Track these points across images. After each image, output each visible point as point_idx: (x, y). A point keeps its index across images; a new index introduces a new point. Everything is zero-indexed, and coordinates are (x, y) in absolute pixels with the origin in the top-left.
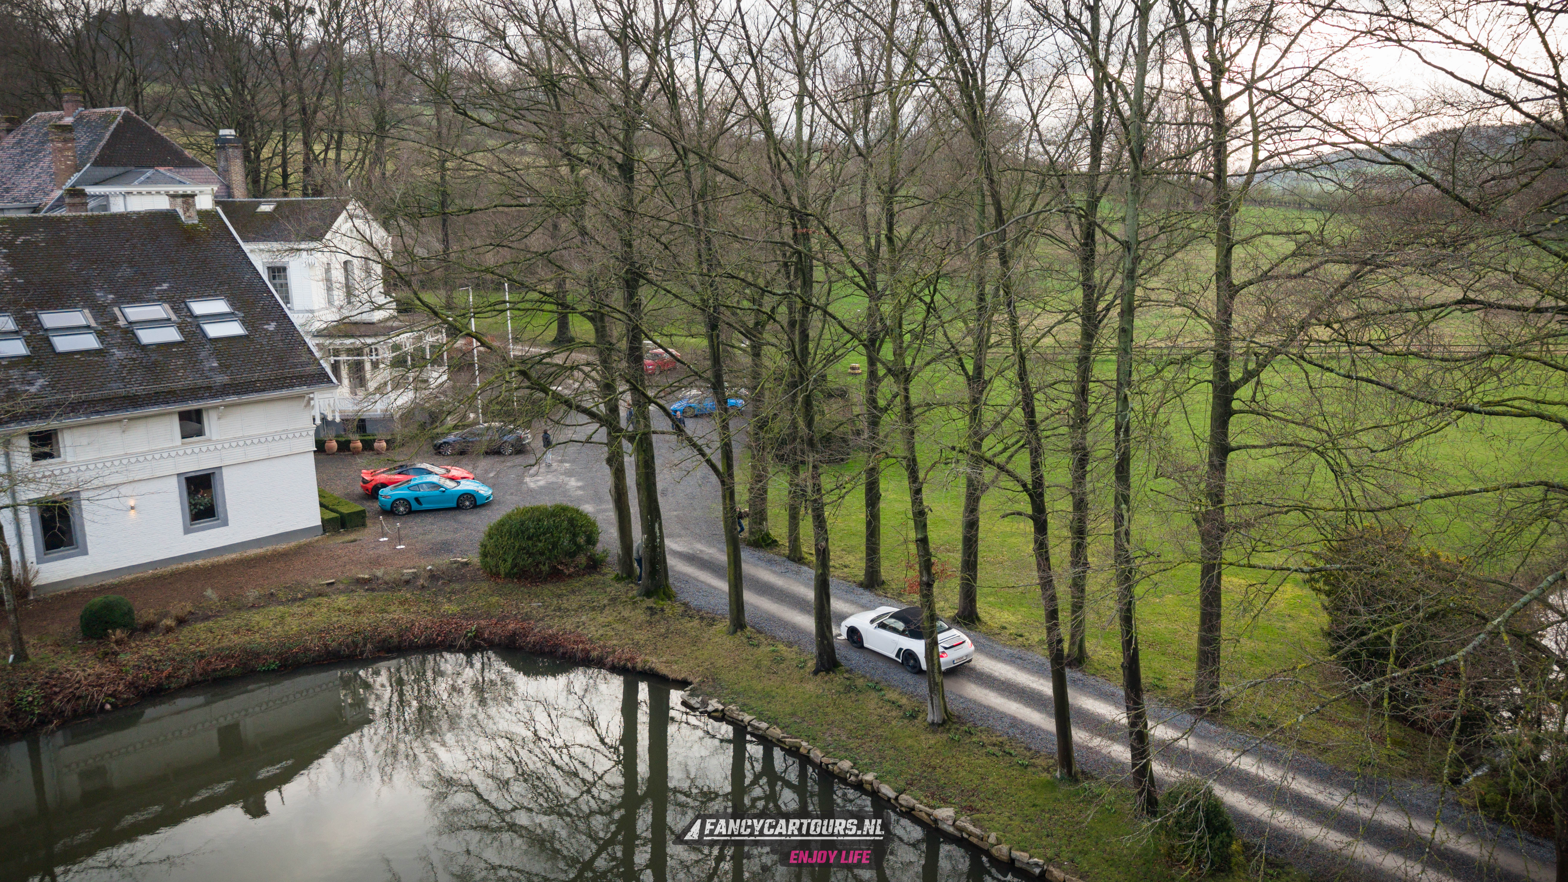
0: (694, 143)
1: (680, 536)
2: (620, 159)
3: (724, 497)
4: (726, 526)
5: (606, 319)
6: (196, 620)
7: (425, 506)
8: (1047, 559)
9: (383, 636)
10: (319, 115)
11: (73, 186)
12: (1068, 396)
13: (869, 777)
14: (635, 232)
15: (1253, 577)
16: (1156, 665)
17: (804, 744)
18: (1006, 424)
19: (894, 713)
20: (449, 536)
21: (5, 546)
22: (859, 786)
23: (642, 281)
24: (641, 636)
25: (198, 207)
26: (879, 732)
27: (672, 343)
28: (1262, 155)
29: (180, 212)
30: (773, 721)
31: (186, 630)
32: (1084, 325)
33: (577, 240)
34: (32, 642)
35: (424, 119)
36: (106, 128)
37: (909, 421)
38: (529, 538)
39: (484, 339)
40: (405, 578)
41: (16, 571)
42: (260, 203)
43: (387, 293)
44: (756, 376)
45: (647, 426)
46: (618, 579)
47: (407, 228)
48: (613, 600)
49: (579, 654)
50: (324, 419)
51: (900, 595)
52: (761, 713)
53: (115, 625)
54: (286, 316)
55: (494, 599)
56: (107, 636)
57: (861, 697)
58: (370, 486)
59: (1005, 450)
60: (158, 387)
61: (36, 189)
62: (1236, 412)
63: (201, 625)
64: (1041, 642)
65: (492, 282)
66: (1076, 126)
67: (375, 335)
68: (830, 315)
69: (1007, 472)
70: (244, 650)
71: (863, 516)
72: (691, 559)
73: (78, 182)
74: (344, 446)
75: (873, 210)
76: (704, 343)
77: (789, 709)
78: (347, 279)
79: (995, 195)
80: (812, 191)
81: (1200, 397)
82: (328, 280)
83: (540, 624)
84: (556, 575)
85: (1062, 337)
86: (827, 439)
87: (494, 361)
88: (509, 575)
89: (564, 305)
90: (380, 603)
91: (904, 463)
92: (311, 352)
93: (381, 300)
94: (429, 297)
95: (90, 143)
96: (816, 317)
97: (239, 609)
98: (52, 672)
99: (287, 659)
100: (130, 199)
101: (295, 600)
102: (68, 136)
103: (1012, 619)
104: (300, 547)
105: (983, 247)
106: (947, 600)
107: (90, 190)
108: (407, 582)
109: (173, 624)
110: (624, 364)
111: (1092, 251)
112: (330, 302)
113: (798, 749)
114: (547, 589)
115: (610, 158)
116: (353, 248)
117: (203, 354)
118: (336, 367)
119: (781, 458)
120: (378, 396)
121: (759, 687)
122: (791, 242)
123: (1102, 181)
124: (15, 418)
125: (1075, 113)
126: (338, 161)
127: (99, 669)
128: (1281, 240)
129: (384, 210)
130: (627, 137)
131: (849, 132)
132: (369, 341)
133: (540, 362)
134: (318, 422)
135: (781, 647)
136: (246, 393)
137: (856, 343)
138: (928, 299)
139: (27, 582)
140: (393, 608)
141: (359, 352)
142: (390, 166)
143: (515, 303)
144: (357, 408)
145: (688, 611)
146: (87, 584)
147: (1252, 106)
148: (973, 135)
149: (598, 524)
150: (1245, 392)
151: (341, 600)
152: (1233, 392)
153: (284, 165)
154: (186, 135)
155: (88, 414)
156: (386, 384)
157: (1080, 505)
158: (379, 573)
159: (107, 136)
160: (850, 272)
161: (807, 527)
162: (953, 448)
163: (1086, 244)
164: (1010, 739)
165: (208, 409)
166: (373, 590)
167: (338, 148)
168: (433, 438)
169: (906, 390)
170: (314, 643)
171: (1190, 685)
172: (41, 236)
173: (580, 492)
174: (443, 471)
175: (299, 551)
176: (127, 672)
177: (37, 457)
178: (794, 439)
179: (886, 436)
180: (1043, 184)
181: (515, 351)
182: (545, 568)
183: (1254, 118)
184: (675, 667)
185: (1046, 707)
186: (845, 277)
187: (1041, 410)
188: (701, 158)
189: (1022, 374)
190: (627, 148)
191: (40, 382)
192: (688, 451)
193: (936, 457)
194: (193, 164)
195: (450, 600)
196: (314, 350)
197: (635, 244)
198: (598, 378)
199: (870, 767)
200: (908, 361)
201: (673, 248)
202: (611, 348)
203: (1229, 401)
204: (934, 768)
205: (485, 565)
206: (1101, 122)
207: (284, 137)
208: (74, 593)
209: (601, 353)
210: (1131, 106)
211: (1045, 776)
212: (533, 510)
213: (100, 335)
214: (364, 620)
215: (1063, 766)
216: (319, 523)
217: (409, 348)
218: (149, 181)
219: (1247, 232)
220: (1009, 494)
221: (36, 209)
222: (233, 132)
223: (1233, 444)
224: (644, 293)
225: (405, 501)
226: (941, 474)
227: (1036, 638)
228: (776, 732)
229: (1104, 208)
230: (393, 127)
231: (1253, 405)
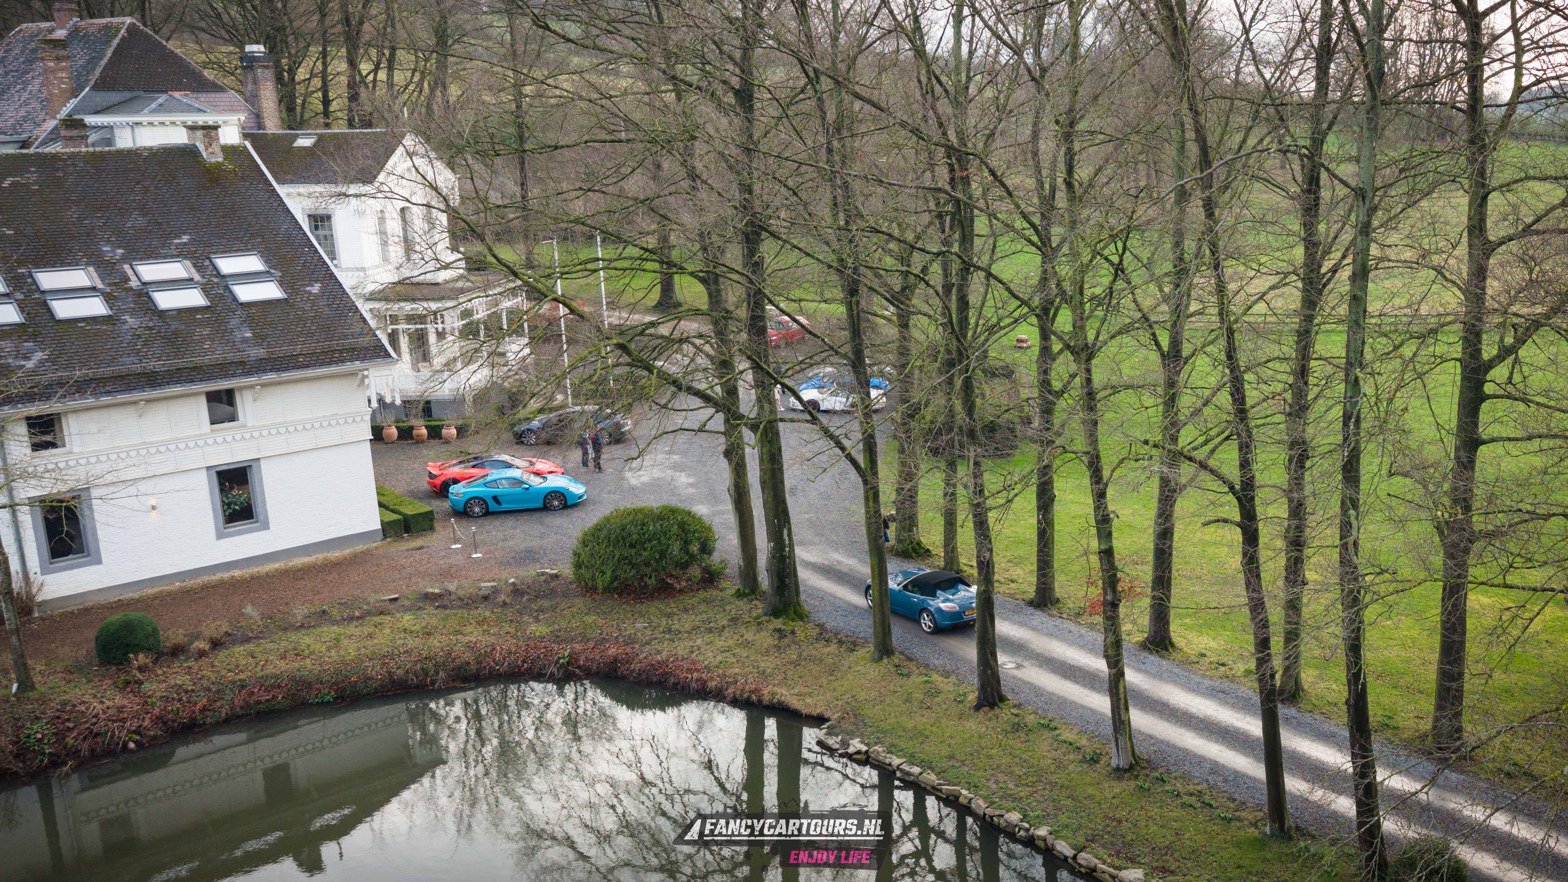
0: (827, 64)
1: (812, 543)
2: (735, 82)
3: (867, 498)
4: (869, 533)
5: (721, 280)
6: (234, 643)
7: (505, 507)
8: (1258, 576)
9: (458, 662)
10: (366, 26)
11: (70, 115)
12: (1284, 377)
13: (1042, 832)
14: (756, 174)
15: (1507, 599)
16: (1385, 700)
17: (964, 792)
18: (1208, 411)
19: (1072, 757)
20: (535, 543)
21: (3, 554)
22: (1030, 842)
23: (764, 235)
24: (768, 664)
25: (223, 141)
26: (1053, 778)
27: (801, 311)
28: (1527, 80)
29: (201, 147)
30: (926, 765)
31: (222, 654)
32: (1305, 290)
33: (685, 184)
34: (39, 668)
35: (494, 32)
36: (108, 43)
37: (1091, 408)
38: (632, 546)
39: (574, 304)
40: (483, 592)
41: (17, 584)
42: (296, 136)
43: (454, 249)
44: (904, 352)
45: (773, 411)
46: (739, 595)
47: (477, 167)
48: (734, 620)
49: (694, 685)
50: (381, 400)
51: (1078, 615)
52: (912, 756)
53: (137, 649)
54: (332, 276)
55: (590, 619)
56: (128, 661)
57: (1031, 737)
58: (438, 482)
59: (1206, 442)
60: (180, 362)
61: (25, 119)
62: (1489, 397)
63: (239, 649)
64: (1248, 672)
65: (583, 234)
66: (1298, 42)
67: (441, 299)
68: (996, 278)
69: (1212, 471)
70: (293, 678)
71: (1034, 521)
72: (829, 572)
73: (75, 110)
74: (406, 434)
75: (1047, 146)
76: (840, 310)
77: (945, 752)
78: (405, 230)
79: (1199, 130)
80: (971, 122)
81: (1443, 378)
82: (382, 233)
83: (647, 649)
84: (664, 590)
85: (1278, 303)
86: (991, 428)
87: (585, 332)
88: (608, 590)
89: (670, 264)
90: (454, 623)
91: (1085, 459)
92: (364, 320)
93: (449, 257)
94: (507, 253)
95: (89, 62)
96: (977, 279)
97: (285, 629)
98: (64, 704)
99: (344, 689)
100: (139, 131)
101: (351, 619)
102: (62, 53)
103: (1213, 644)
104: (355, 556)
105: (1183, 195)
106: (1134, 622)
107: (91, 120)
108: (486, 598)
109: (207, 647)
110: (744, 336)
111: (1317, 198)
112: (386, 260)
113: (957, 798)
114: (654, 608)
115: (725, 82)
116: (413, 193)
117: (234, 322)
118: (393, 338)
119: (935, 452)
120: (447, 374)
121: (910, 725)
122: (948, 188)
123: (1329, 110)
124: (10, 400)
125: (1297, 27)
126: (390, 84)
127: (119, 700)
128: (1547, 186)
129: (450, 146)
130: (746, 57)
131: (1017, 51)
132: (434, 306)
133: (642, 333)
134: (375, 404)
135: (935, 677)
136: (286, 369)
137: (1026, 310)
138: (1115, 259)
139: (31, 597)
140: (469, 629)
141: (420, 319)
142: (454, 91)
143: (610, 261)
144: (421, 388)
145: (824, 634)
146: (103, 599)
147: (1515, 20)
148: (1173, 56)
149: (715, 529)
150: (1500, 373)
151: (407, 619)
152: (1487, 372)
153: (325, 89)
154: (204, 51)
155: (96, 394)
156: (455, 359)
157: (1297, 510)
158: (452, 587)
159: (109, 53)
160: (1020, 223)
161: (966, 536)
162: (1146, 442)
163: (1309, 191)
164: (1211, 788)
165: (241, 389)
166: (445, 607)
167: (390, 68)
168: (513, 425)
169: (1088, 371)
170: (376, 670)
171: (1426, 725)
172: (33, 178)
173: (692, 491)
174: (526, 464)
175: (355, 560)
176: (153, 705)
177: (37, 447)
178: (951, 430)
179: (1063, 426)
180: (1256, 116)
181: (611, 318)
182: (652, 582)
183: (1517, 35)
184: (809, 700)
185: (1253, 749)
186: (1013, 229)
187: (1252, 395)
188: (837, 82)
189: (1231, 354)
190: (745, 66)
191: (38, 356)
192: (824, 444)
193: (1124, 453)
194: (215, 88)
195: (537, 620)
196: (368, 316)
197: (756, 188)
198: (712, 352)
199: (1042, 820)
200: (1091, 336)
201: (803, 195)
202: (728, 315)
203: (1481, 383)
204: (1120, 822)
205: (579, 578)
206: (1329, 39)
207: (324, 54)
208: (87, 610)
209: (715, 323)
210: (1367, 19)
211: (1253, 832)
212: (636, 511)
213: (108, 298)
214: (436, 643)
215: (1273, 821)
216: (378, 526)
217: (481, 314)
218: (161, 109)
219: (1507, 175)
220: (1212, 496)
221: (25, 144)
222: (262, 48)
223: (1484, 437)
224: (768, 248)
225: (480, 500)
226: (1130, 473)
227: (1240, 668)
228: (931, 778)
229: (1331, 145)
230: (457, 41)
231: (1510, 388)
